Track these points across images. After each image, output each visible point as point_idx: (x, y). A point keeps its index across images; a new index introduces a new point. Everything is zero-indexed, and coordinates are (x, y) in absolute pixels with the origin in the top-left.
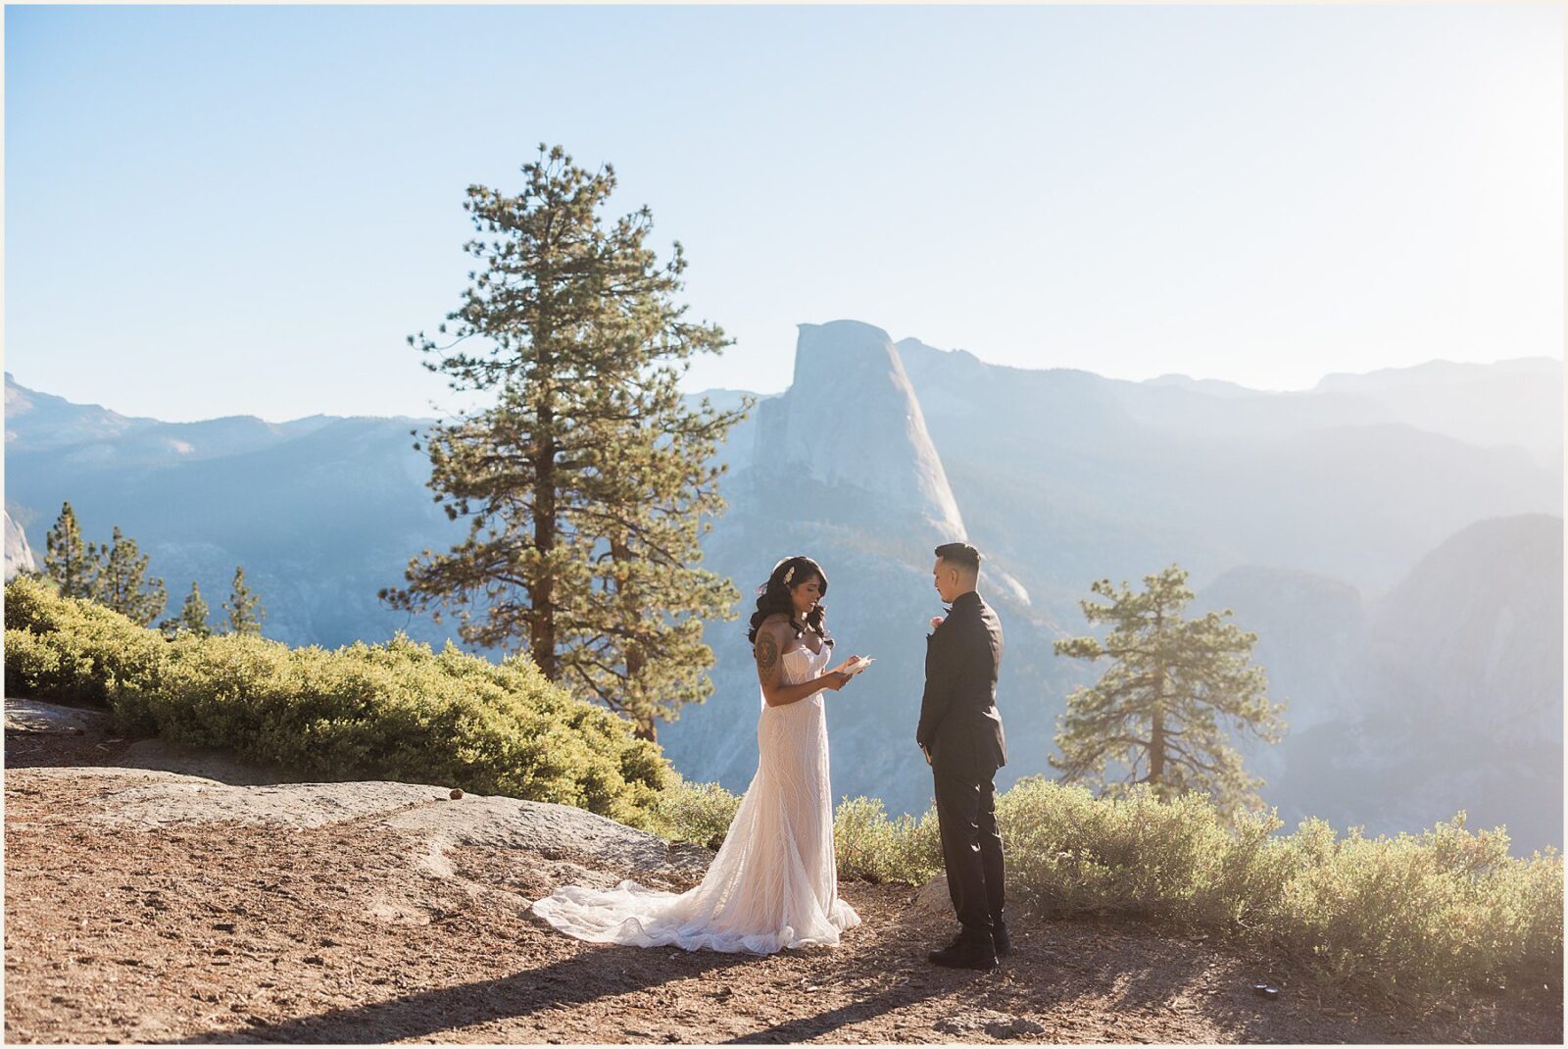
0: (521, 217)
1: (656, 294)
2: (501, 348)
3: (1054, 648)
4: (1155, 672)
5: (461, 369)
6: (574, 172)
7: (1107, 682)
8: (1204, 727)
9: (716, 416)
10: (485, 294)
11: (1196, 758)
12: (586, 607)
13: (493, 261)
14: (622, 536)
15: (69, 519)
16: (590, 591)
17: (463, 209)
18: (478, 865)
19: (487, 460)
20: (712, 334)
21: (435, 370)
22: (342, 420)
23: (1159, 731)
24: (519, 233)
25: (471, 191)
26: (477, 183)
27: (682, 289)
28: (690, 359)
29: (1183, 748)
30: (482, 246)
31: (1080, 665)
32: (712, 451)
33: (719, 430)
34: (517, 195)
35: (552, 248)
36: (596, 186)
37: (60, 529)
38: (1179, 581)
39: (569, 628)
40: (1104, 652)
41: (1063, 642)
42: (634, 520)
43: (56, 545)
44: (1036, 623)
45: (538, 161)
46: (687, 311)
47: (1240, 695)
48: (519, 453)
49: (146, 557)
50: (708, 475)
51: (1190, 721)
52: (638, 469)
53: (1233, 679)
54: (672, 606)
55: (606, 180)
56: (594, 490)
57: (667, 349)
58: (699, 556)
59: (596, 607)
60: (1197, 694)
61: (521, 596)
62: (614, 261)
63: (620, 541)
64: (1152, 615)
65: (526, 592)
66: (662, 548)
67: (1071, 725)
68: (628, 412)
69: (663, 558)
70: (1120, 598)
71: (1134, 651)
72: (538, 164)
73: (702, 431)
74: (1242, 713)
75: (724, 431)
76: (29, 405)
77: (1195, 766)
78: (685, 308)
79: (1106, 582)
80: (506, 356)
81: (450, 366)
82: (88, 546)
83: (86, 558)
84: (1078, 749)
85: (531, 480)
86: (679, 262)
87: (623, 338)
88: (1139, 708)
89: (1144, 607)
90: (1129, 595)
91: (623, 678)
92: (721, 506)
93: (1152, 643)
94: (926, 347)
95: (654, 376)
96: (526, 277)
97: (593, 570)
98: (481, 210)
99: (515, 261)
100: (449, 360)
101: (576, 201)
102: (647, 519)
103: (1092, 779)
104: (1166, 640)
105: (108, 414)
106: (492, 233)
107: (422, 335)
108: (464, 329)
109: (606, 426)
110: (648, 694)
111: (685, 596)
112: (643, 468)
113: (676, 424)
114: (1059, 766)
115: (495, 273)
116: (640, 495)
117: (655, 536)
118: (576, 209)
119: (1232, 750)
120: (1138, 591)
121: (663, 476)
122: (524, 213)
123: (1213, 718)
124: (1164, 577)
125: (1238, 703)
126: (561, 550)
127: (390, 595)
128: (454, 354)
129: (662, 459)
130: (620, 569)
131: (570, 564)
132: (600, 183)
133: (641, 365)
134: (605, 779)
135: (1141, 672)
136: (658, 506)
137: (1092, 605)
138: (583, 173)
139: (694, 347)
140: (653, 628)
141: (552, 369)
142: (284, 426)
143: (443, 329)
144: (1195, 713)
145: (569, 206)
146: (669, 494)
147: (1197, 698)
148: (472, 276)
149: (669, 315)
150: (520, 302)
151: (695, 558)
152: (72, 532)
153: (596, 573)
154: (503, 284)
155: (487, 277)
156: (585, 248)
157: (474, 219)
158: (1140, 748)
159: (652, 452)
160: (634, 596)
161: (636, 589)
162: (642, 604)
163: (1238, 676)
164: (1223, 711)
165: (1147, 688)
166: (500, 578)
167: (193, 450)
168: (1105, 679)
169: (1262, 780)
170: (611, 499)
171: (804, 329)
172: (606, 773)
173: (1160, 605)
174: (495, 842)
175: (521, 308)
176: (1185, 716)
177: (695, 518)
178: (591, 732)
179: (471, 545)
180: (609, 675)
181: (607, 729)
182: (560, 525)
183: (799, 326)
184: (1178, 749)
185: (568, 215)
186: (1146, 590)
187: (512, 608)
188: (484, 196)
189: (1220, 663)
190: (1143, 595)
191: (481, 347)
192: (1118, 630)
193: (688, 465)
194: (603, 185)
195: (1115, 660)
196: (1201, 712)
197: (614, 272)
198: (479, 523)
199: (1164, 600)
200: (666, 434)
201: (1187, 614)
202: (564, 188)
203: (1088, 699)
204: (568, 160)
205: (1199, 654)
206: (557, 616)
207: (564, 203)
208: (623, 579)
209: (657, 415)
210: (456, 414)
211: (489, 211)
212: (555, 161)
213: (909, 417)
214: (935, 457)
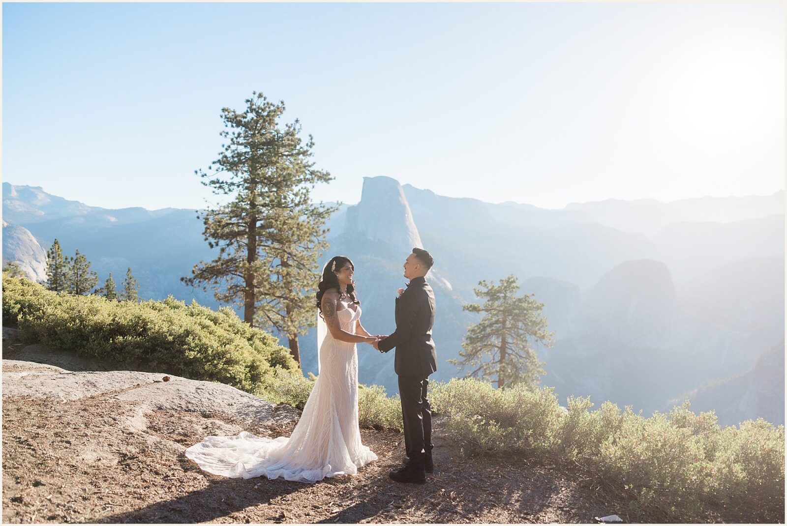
0: (245, 122)
1: (301, 156)
2: (235, 177)
3: (462, 308)
4: (503, 318)
5: (218, 185)
6: (268, 104)
7: (484, 322)
8: (523, 341)
9: (326, 209)
10: (229, 154)
11: (518, 353)
12: (268, 287)
13: (232, 140)
14: (285, 257)
15: (57, 246)
16: (269, 280)
17: (220, 117)
18: (162, 422)
19: (228, 224)
20: (323, 175)
21: (206, 185)
22: (179, 210)
23: (504, 342)
24: (244, 128)
25: (224, 110)
26: (226, 107)
27: (313, 156)
28: (315, 184)
29: (513, 349)
30: (227, 133)
31: (471, 315)
32: (324, 223)
33: (327, 214)
34: (243, 112)
35: (257, 135)
36: (277, 109)
37: (53, 250)
38: (514, 282)
39: (260, 296)
40: (483, 310)
41: (466, 305)
42: (290, 251)
43: (51, 256)
44: (454, 297)
45: (253, 98)
46: (315, 165)
47: (537, 328)
48: (241, 221)
49: (89, 263)
50: (321, 232)
51: (517, 338)
52: (291, 229)
53: (534, 322)
54: (305, 287)
55: (281, 107)
56: (272, 237)
57: (306, 180)
58: (318, 267)
59: (272, 287)
60: (520, 327)
61: (242, 282)
62: (283, 142)
63: (284, 259)
64: (503, 295)
65: (244, 280)
66: (302, 263)
67: (468, 339)
68: (288, 205)
69: (301, 267)
70: (490, 288)
71: (495, 309)
72: (252, 99)
73: (320, 215)
74: (538, 335)
75: (329, 215)
76: (49, 200)
77: (518, 356)
78: (314, 163)
79: (484, 281)
80: (236, 180)
81: (213, 183)
82: (65, 257)
83: (64, 262)
84: (471, 349)
85: (246, 233)
86: (311, 143)
87: (286, 174)
88: (497, 333)
89: (500, 292)
90: (493, 287)
91: (284, 317)
92: (327, 246)
93: (502, 306)
94: (413, 187)
95: (299, 190)
96: (246, 146)
97: (271, 271)
98: (228, 118)
99: (241, 140)
100: (212, 181)
101: (268, 116)
102: (295, 251)
103: (476, 361)
104: (508, 306)
105: (82, 205)
106: (232, 128)
107: (200, 170)
108: (219, 168)
109: (279, 210)
110: (294, 323)
111: (311, 283)
112: (293, 229)
113: (309, 211)
114: (463, 356)
115: (233, 145)
116: (291, 240)
117: (298, 257)
118: (268, 119)
119: (533, 350)
120: (497, 285)
121: (302, 232)
122: (246, 120)
123: (526, 337)
124: (507, 279)
125: (536, 332)
126: (258, 263)
127: (185, 280)
128: (214, 179)
129: (302, 225)
130: (283, 271)
131: (261, 268)
132: (278, 108)
133: (294, 186)
134: (259, 366)
135: (497, 318)
136: (300, 245)
137: (478, 291)
138: (271, 104)
139: (318, 180)
140: (296, 296)
141: (256, 186)
142: (154, 212)
143: (210, 168)
144: (519, 335)
145: (265, 117)
146: (304, 240)
147: (520, 329)
148: (223, 146)
149: (307, 166)
150: (244, 158)
151: (316, 267)
152: (58, 251)
153: (272, 273)
154: (236, 150)
155: (229, 147)
156: (271, 135)
157: (225, 122)
158: (496, 349)
159: (297, 222)
160: (289, 282)
161: (289, 280)
162: (292, 286)
163: (537, 320)
164: (530, 335)
165: (500, 325)
166: (232, 274)
167: (117, 220)
168: (483, 321)
169: (545, 363)
170: (280, 241)
171: (366, 179)
172: (260, 362)
173: (506, 291)
174: (176, 408)
175: (244, 160)
176: (515, 336)
177: (316, 251)
178: (258, 342)
179: (220, 259)
180: (278, 315)
181: (265, 341)
182: (258, 252)
183: (364, 178)
184: (512, 349)
185: (264, 121)
186: (500, 285)
187: (237, 286)
188: (229, 112)
189: (529, 315)
190: (499, 287)
191: (226, 176)
192: (488, 301)
193: (313, 228)
194: (280, 110)
195: (487, 313)
196: (521, 335)
197: (284, 146)
198: (223, 250)
199: (507, 289)
200: (305, 215)
201: (518, 295)
202: (263, 110)
203: (476, 328)
204: (265, 99)
205: (521, 311)
206: (256, 290)
207: (263, 116)
208: (284, 275)
209: (301, 207)
210: (216, 204)
211: (231, 119)
212: (260, 99)
213: (406, 215)
214: (416, 231)
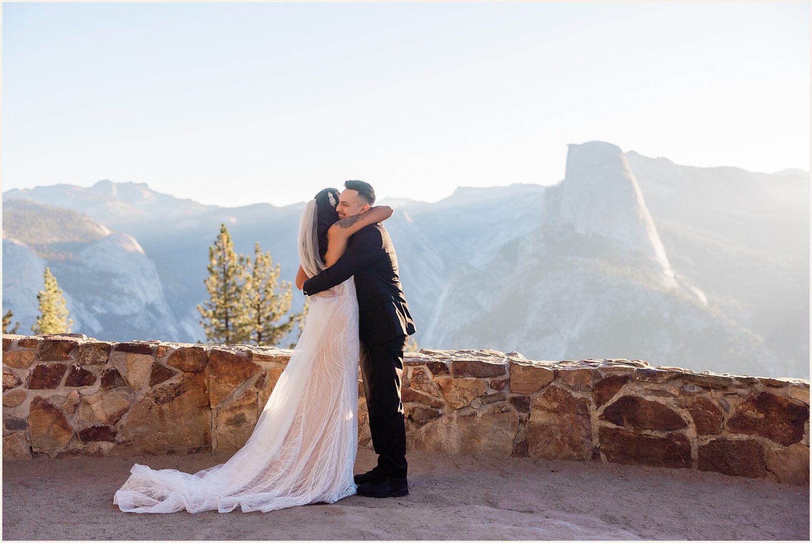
94: (640, 155)
167: (238, 221)
171: (571, 147)
183: (568, 145)
214: (649, 219)
